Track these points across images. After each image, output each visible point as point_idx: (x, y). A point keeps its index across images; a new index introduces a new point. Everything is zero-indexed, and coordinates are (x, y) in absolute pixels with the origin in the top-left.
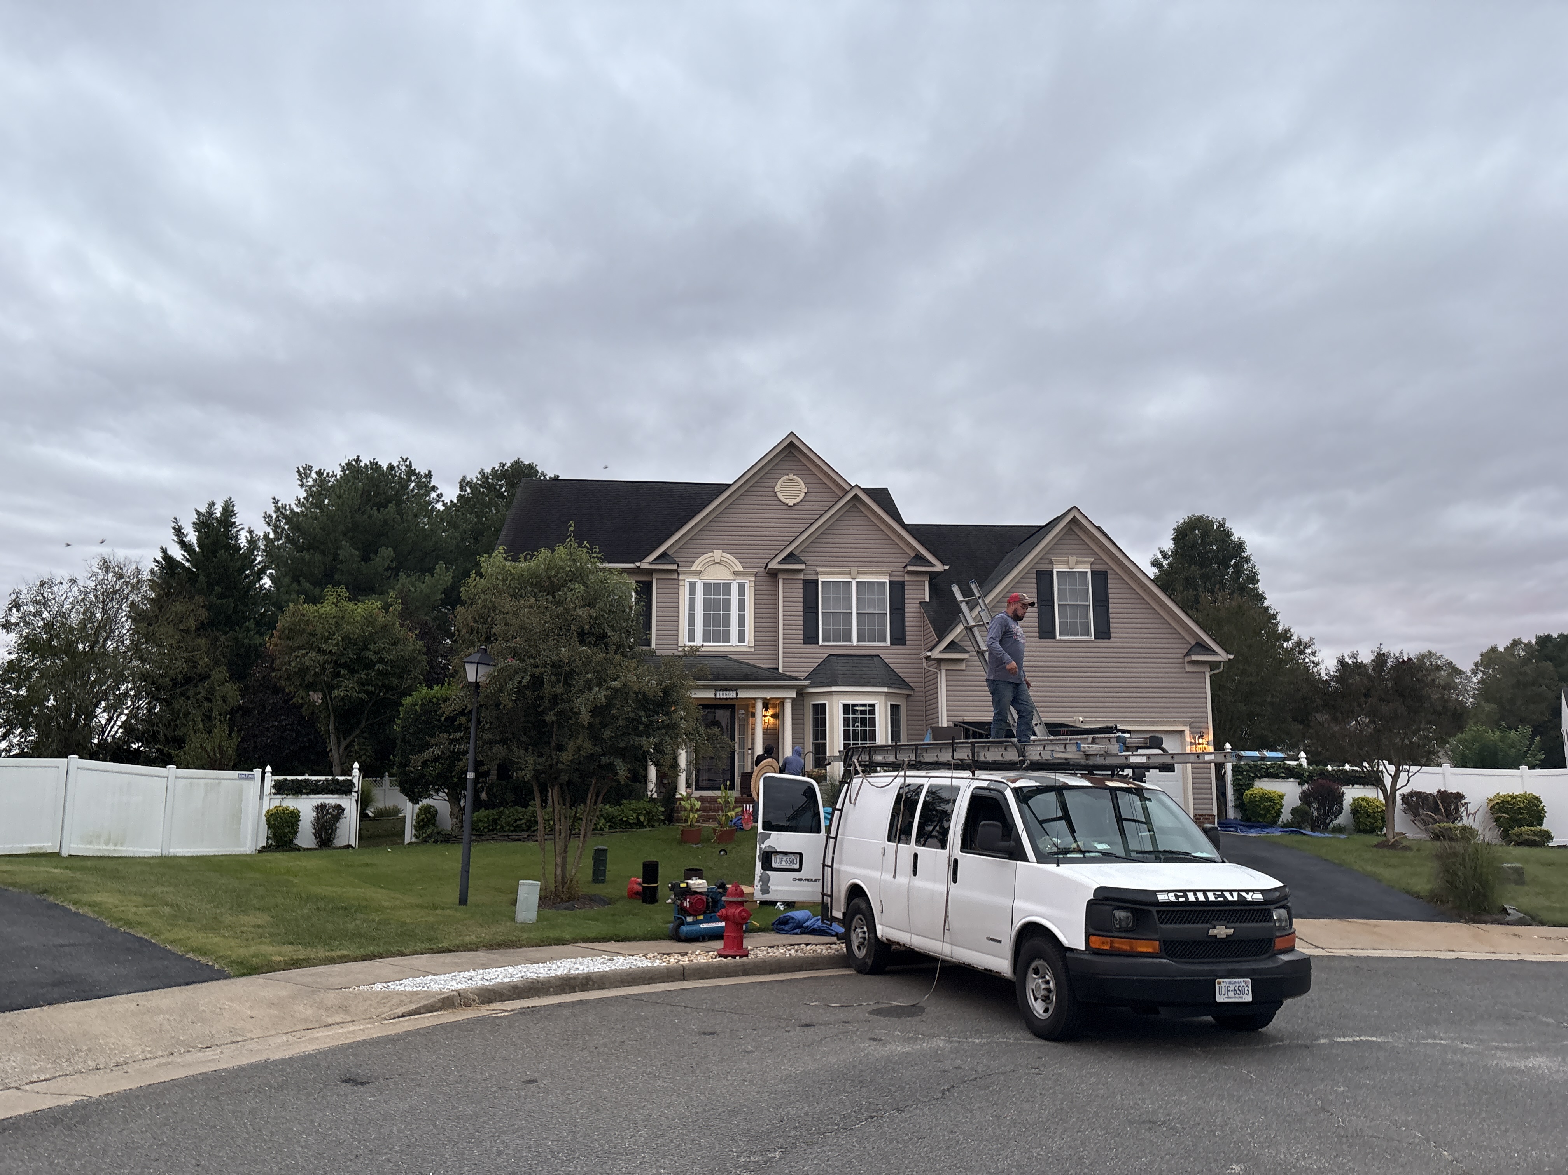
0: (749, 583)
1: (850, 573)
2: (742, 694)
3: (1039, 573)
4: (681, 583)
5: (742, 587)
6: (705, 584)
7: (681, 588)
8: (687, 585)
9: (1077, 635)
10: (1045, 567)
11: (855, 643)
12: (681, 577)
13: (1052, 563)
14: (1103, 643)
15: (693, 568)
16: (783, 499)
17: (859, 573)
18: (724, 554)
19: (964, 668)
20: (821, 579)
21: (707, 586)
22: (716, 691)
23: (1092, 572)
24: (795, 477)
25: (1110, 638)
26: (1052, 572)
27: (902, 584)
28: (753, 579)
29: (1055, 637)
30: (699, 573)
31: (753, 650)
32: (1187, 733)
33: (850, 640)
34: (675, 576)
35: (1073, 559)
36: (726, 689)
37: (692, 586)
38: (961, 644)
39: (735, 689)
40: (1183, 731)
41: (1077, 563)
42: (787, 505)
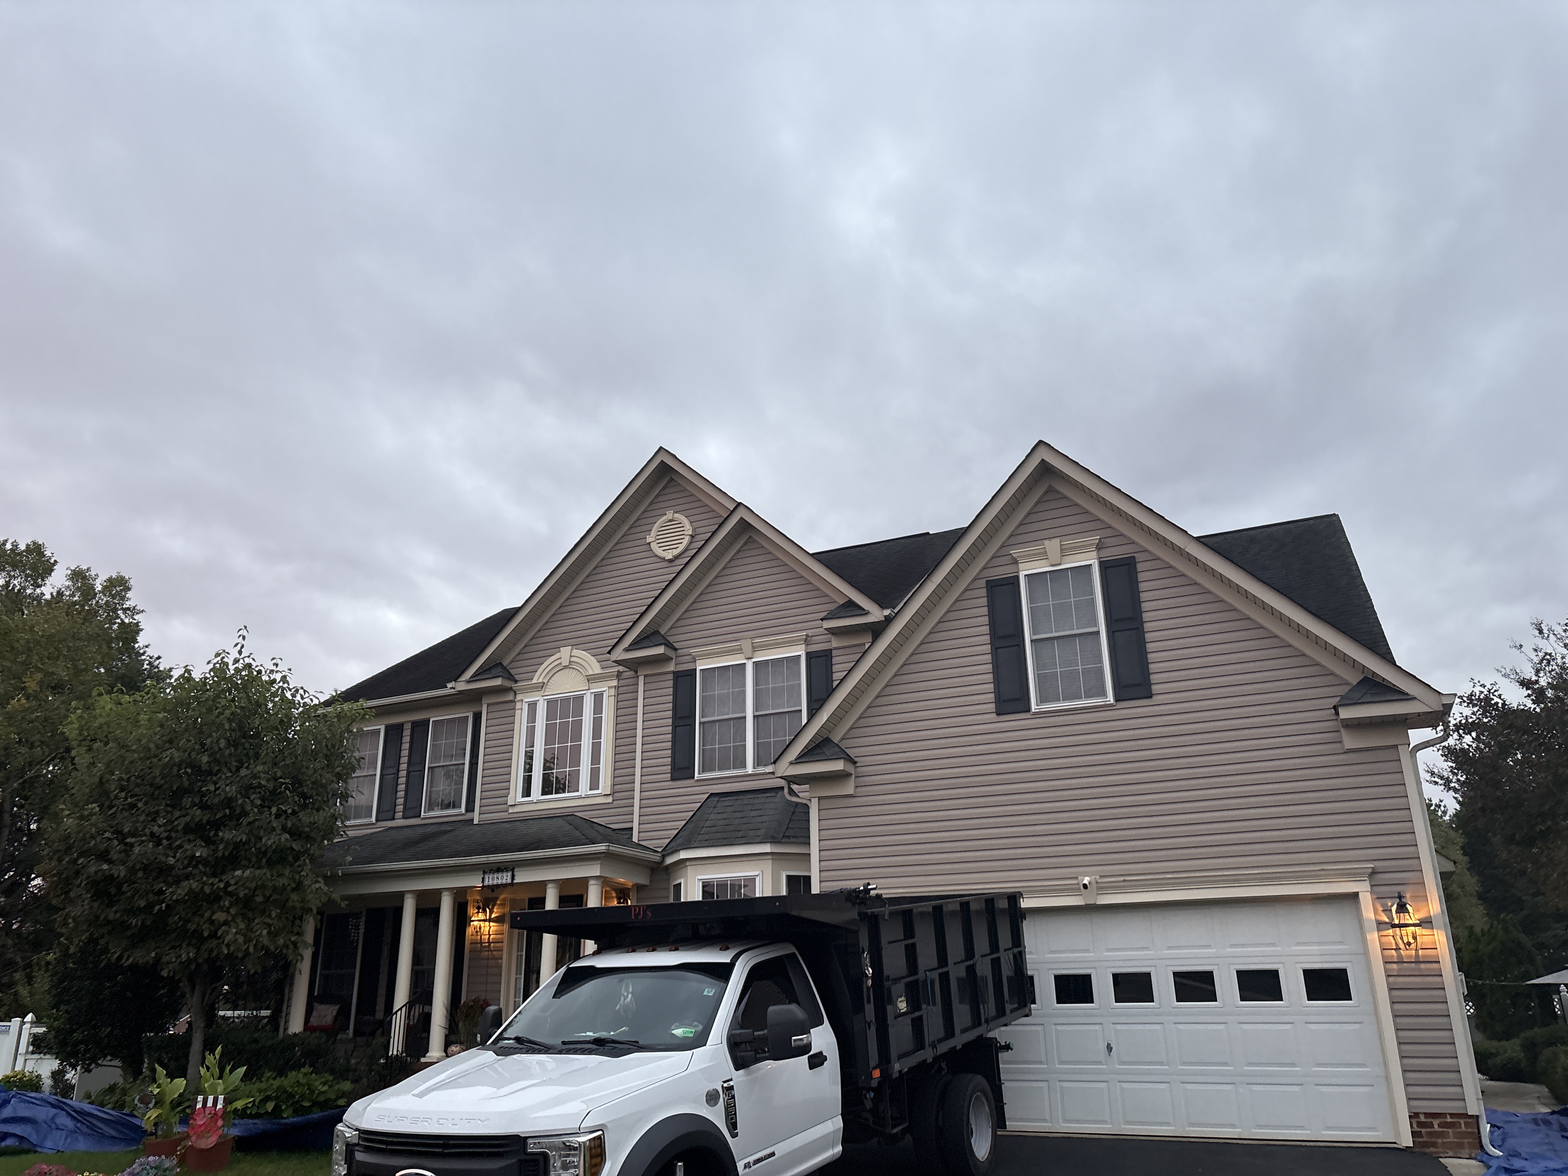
0: (607, 689)
1: (739, 651)
2: (523, 877)
3: (993, 586)
4: (518, 705)
5: (598, 698)
6: (549, 702)
7: (518, 712)
8: (526, 707)
9: (1078, 697)
10: (1000, 572)
11: (750, 769)
12: (519, 697)
13: (1015, 562)
14: (1135, 708)
15: (534, 681)
16: (659, 552)
17: (755, 649)
18: (576, 652)
19: (850, 791)
20: (700, 666)
21: (551, 704)
22: (484, 873)
23: (1101, 564)
24: (676, 515)
25: (1150, 696)
26: (1018, 577)
27: (827, 655)
28: (614, 683)
29: (1028, 710)
30: (542, 686)
31: (610, 800)
32: (1366, 900)
33: (744, 765)
34: (510, 697)
35: (1053, 546)
36: (499, 868)
37: (533, 706)
38: (843, 745)
39: (510, 867)
40: (1355, 895)
41: (1064, 552)
42: (664, 559)
